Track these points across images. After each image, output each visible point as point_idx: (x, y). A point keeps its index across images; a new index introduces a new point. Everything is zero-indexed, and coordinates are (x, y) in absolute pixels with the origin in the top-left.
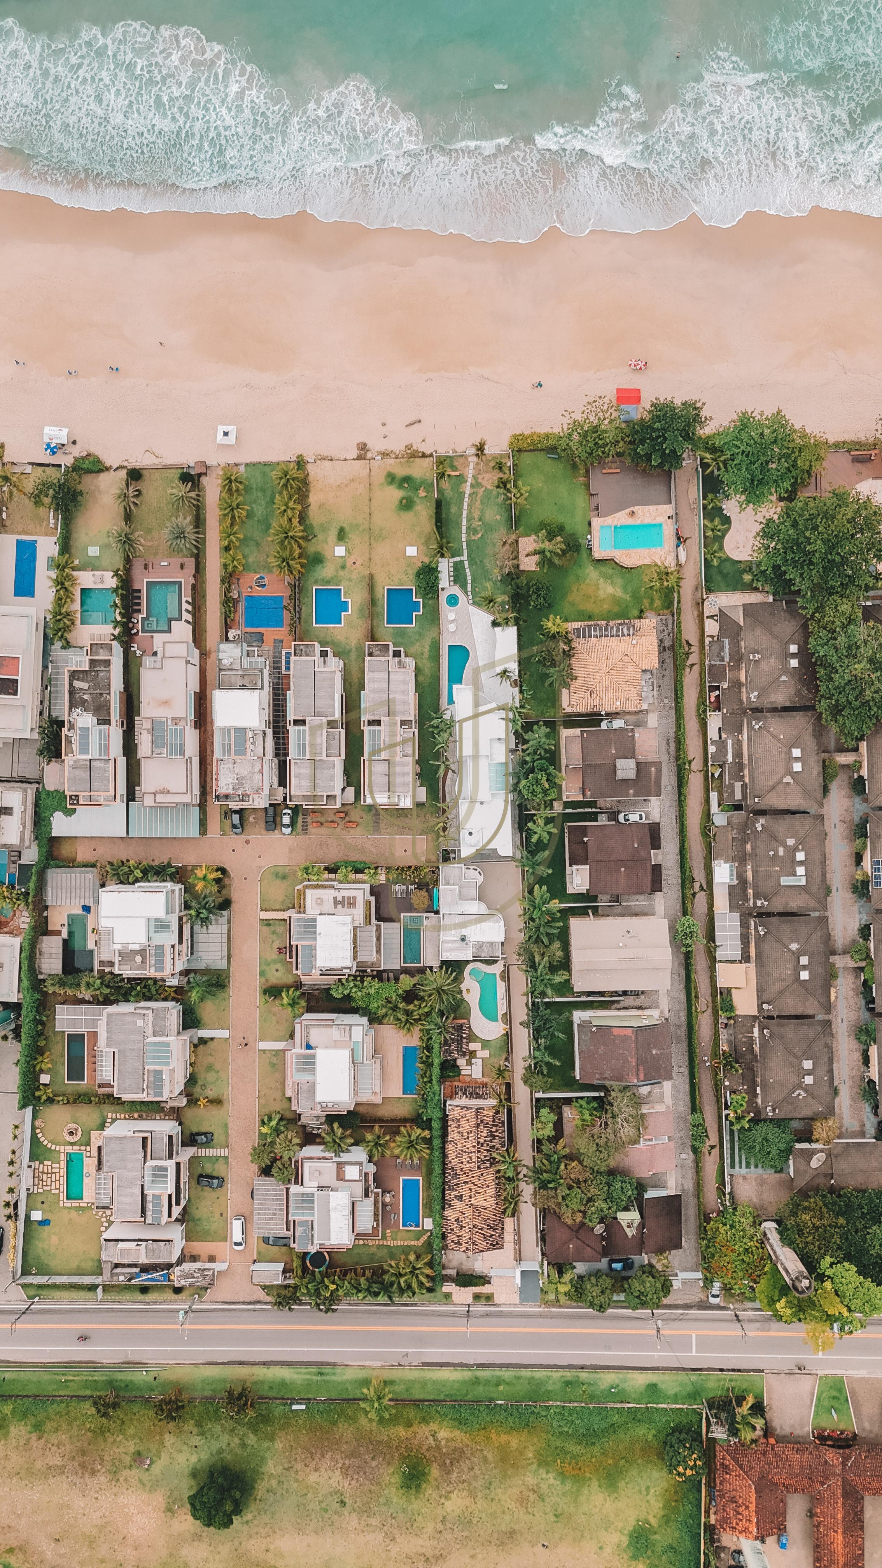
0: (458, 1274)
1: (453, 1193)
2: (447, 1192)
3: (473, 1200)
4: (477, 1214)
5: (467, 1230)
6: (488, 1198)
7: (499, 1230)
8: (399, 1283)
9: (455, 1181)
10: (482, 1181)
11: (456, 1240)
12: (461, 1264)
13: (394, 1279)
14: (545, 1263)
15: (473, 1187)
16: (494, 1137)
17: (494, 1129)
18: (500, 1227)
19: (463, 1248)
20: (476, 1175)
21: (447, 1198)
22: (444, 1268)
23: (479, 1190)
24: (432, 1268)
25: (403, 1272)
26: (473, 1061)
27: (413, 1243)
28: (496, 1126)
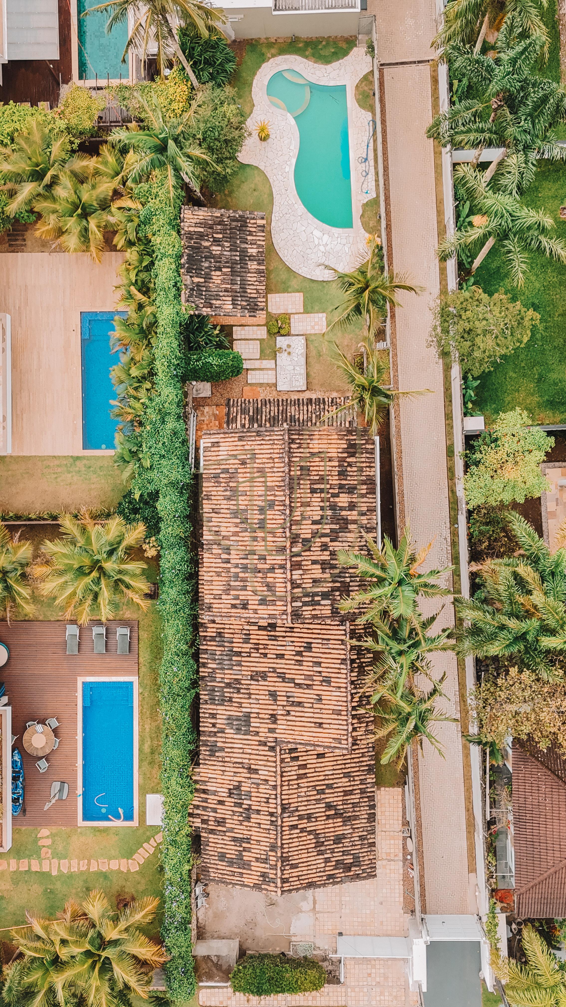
0: (242, 953)
1: (223, 712)
2: (205, 709)
3: (281, 725)
4: (293, 771)
5: (264, 819)
6: (326, 718)
7: (362, 822)
8: (51, 991)
9: (229, 675)
10: (307, 668)
11: (232, 850)
12: (252, 923)
13: (36, 976)
14: (502, 918)
15: (282, 688)
16: (344, 524)
17: (343, 500)
18: (364, 812)
19: (252, 878)
20: (289, 651)
21: (205, 726)
22: (201, 935)
23: (299, 694)
24: (158, 940)
25: (64, 953)
26: (281, 341)
27: (114, 865)
28: (351, 490)
